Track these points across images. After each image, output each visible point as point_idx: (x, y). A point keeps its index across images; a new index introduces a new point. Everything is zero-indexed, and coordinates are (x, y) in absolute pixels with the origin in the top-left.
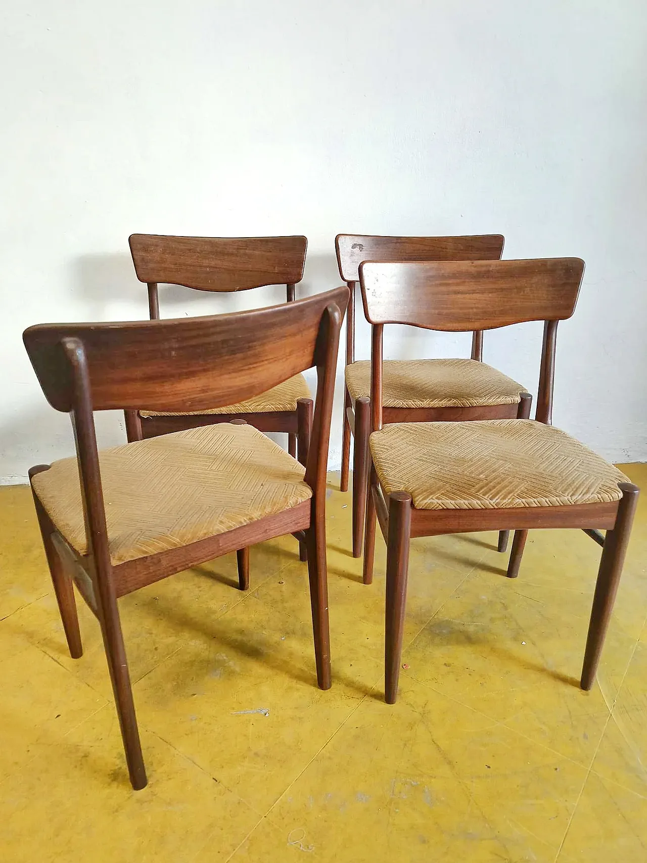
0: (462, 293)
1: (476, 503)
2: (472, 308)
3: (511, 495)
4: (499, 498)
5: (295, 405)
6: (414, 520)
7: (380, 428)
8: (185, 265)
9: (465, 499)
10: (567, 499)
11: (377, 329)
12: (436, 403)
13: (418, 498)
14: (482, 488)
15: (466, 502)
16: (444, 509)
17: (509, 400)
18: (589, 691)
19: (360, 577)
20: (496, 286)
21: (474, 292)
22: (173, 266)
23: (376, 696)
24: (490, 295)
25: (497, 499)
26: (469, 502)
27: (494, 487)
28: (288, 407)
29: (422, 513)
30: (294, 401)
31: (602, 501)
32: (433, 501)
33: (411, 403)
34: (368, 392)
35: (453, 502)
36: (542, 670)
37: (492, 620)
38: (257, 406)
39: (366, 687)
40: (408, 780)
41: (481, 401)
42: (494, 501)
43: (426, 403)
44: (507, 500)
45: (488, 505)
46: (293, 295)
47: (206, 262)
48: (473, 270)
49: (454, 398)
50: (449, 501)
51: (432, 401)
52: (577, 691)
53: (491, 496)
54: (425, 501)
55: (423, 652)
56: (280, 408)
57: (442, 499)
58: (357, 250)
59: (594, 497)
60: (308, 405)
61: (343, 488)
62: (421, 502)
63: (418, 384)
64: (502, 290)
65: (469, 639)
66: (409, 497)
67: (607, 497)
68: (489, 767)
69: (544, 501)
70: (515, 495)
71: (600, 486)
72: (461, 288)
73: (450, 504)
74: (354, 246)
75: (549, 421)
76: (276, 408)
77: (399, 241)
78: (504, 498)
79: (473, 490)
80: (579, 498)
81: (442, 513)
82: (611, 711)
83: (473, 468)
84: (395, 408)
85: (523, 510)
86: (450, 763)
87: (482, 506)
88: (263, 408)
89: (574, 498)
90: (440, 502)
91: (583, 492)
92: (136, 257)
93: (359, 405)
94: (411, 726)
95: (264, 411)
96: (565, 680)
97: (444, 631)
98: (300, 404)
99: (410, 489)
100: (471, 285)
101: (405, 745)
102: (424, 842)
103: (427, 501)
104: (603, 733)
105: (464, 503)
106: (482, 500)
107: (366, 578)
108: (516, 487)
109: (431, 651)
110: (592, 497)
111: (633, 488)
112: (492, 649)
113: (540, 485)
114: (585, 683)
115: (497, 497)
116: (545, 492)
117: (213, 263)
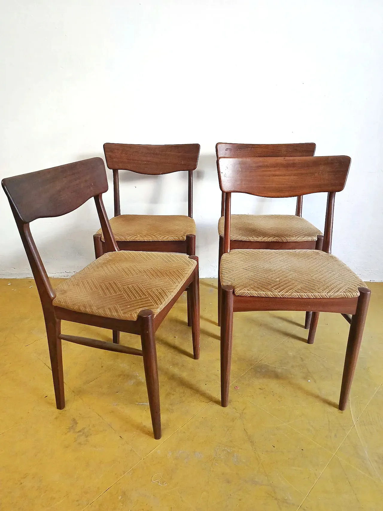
0: (278, 176)
1: (270, 294)
2: (284, 184)
3: (291, 291)
4: (284, 292)
5: (185, 238)
6: (235, 302)
7: (229, 252)
8: (133, 160)
9: (263, 291)
10: (324, 294)
12: (266, 239)
13: (237, 289)
14: (275, 286)
15: (264, 293)
16: (251, 296)
17: (310, 239)
18: (343, 411)
20: (299, 172)
21: (285, 175)
22: (126, 161)
23: (216, 402)
24: (294, 177)
25: (282, 292)
26: (266, 293)
27: (282, 286)
28: (181, 239)
29: (239, 298)
30: (185, 235)
31: (347, 297)
32: (245, 291)
33: (251, 239)
35: (256, 292)
36: (317, 397)
37: (293, 367)
39: (211, 396)
40: (226, 449)
41: (293, 239)
42: (280, 293)
43: (260, 239)
44: (288, 293)
45: (277, 295)
46: (192, 177)
47: (144, 159)
48: (284, 162)
49: (277, 237)
50: (254, 292)
51: (263, 238)
52: (336, 410)
53: (279, 290)
54: (241, 291)
55: (248, 381)
56: (176, 239)
57: (250, 291)
58: (228, 152)
59: (341, 294)
60: (193, 238)
62: (238, 292)
63: (258, 228)
64: (302, 174)
65: (277, 376)
66: (232, 289)
67: (349, 295)
68: (274, 447)
69: (311, 295)
70: (294, 291)
71: (347, 288)
72: (277, 173)
73: (255, 293)
74: (227, 150)
75: (330, 251)
76: (174, 239)
77: (254, 146)
78: (287, 292)
79: (270, 287)
80: (332, 294)
81: (251, 299)
82: (354, 424)
83: (274, 275)
84: (242, 241)
85: (297, 300)
86: (251, 442)
87: (273, 296)
88: (167, 239)
89: (329, 294)
90: (249, 292)
91: (335, 291)
92: (107, 155)
93: (221, 239)
94: (233, 420)
96: (330, 404)
97: (263, 370)
98: (187, 237)
99: (234, 285)
100: (283, 171)
101: (228, 429)
102: (228, 482)
103: (242, 291)
104: (347, 435)
105: (263, 293)
106: (274, 292)
108: (296, 286)
109: (253, 380)
110: (340, 294)
111: (367, 290)
112: (289, 382)
113: (311, 286)
114: (341, 406)
115: (283, 291)
116: (311, 290)
117: (149, 159)
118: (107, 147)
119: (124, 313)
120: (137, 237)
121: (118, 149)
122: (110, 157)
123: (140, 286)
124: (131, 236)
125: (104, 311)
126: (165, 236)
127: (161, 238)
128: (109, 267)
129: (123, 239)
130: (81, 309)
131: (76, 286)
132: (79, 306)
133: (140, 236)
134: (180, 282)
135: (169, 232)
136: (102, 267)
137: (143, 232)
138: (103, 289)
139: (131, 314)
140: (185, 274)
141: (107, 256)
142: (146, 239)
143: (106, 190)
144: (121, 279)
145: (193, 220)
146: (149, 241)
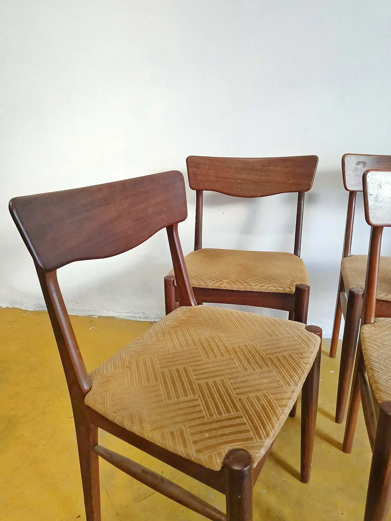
5: (294, 290)
7: (372, 321)
8: (223, 177)
11: (376, 231)
19: (340, 444)
22: (215, 179)
28: (287, 291)
30: (292, 286)
34: (363, 284)
38: (261, 286)
46: (303, 202)
47: (238, 176)
56: (280, 290)
58: (361, 166)
60: (305, 290)
61: (332, 354)
74: (358, 163)
76: (277, 289)
84: (386, 301)
88: (266, 289)
92: (190, 172)
93: (352, 296)
95: (266, 291)
98: (297, 288)
107: (345, 447)
117: (243, 176)
118: (191, 162)
119: (198, 451)
120: (221, 284)
121: (205, 164)
122: (195, 174)
123: (228, 383)
124: (214, 282)
125: (163, 436)
126: (263, 284)
127: (256, 287)
128: (180, 333)
129: (203, 286)
130: (126, 424)
131: (126, 368)
132: (123, 417)
133: (227, 282)
134: (297, 383)
135: (269, 278)
136: (170, 334)
137: (231, 277)
138: (165, 383)
139: (210, 457)
140: (304, 365)
141: (180, 312)
142: (235, 287)
143: (183, 217)
144: (197, 363)
145: (301, 260)
146: (240, 291)
